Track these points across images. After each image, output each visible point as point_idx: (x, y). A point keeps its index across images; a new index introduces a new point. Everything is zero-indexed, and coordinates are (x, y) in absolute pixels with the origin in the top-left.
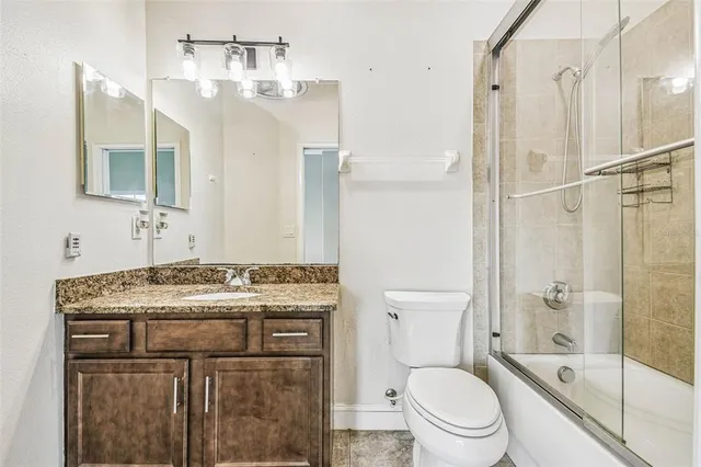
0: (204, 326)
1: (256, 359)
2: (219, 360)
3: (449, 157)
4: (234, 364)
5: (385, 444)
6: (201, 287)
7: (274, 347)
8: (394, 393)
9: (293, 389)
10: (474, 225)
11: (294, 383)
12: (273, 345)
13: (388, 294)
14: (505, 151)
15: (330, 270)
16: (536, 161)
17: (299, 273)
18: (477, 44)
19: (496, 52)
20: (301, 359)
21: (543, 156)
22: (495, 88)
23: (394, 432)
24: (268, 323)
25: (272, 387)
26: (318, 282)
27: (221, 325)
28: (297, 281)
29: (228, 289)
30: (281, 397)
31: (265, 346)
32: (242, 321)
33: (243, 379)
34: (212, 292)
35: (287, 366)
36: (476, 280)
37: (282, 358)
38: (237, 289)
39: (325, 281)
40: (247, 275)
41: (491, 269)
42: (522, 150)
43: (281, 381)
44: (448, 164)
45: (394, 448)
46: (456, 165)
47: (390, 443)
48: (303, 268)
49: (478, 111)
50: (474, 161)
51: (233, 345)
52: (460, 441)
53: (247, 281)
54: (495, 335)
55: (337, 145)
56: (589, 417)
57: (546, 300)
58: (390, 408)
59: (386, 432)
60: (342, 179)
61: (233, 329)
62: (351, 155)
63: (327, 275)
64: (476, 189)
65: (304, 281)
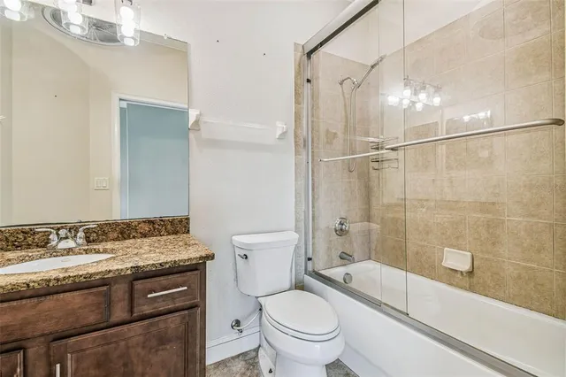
0: (49, 303)
1: (125, 327)
2: (73, 340)
3: (280, 127)
4: (95, 339)
5: (234, 369)
6: (10, 255)
7: (147, 310)
8: (238, 323)
9: (168, 347)
10: (296, 180)
11: (169, 341)
12: (145, 307)
13: (236, 238)
14: (314, 128)
15: (181, 221)
16: (331, 137)
17: (146, 228)
18: (296, 45)
19: (309, 54)
20: (177, 314)
21: (335, 134)
22: (308, 81)
23: (238, 356)
24: (138, 285)
25: (143, 353)
26: (169, 234)
27: (76, 298)
28: (144, 236)
29: (55, 253)
30: (155, 359)
31: (136, 310)
32: (105, 288)
33: (106, 354)
34: (31, 258)
35: (162, 325)
36: (297, 221)
37: (157, 319)
38: (69, 251)
39: (176, 233)
40: (81, 234)
41: (306, 213)
42: (322, 128)
43: (154, 343)
44: (279, 132)
45: (243, 370)
46: (284, 134)
47: (239, 366)
48: (151, 222)
49: (298, 95)
50: (295, 132)
51: (92, 318)
52: (318, 346)
53: (80, 241)
54: (310, 259)
55: (186, 106)
56: (385, 304)
57: (336, 231)
58: (236, 336)
59: (233, 358)
60: (192, 135)
61: (91, 299)
62: (200, 114)
63: (178, 227)
64: (297, 153)
65: (153, 235)
